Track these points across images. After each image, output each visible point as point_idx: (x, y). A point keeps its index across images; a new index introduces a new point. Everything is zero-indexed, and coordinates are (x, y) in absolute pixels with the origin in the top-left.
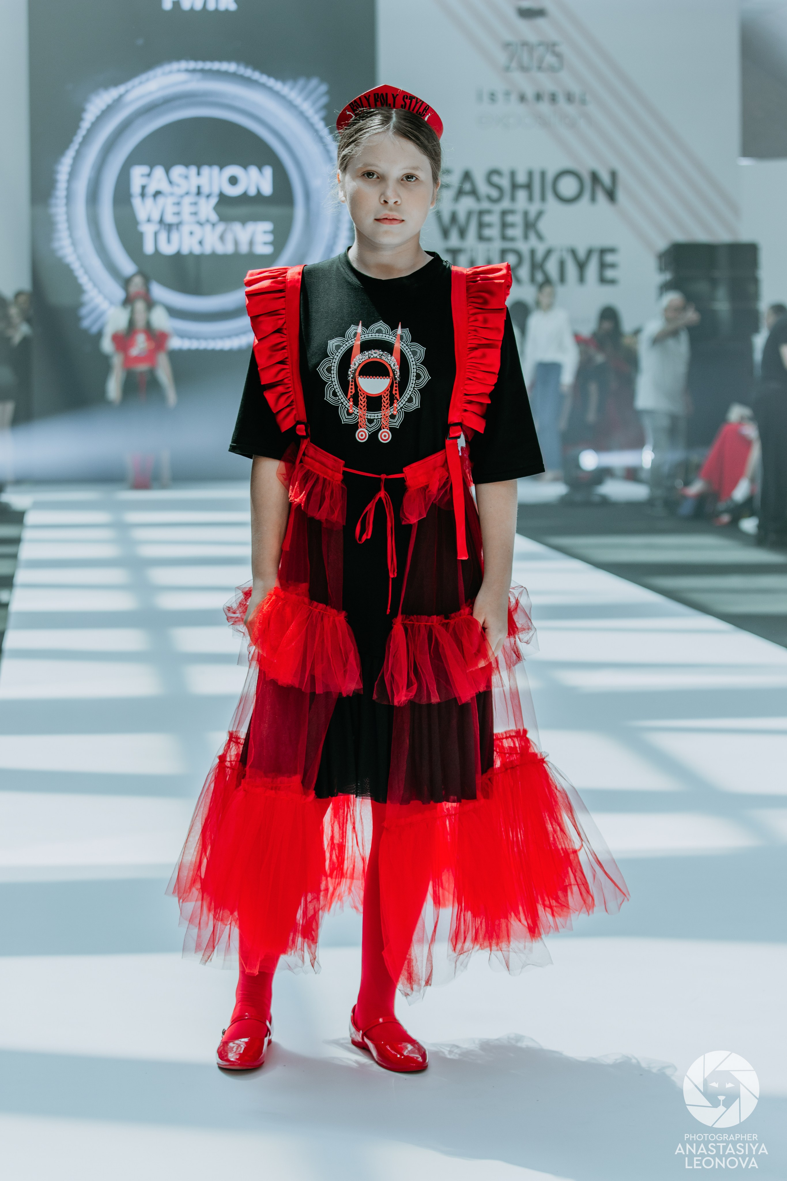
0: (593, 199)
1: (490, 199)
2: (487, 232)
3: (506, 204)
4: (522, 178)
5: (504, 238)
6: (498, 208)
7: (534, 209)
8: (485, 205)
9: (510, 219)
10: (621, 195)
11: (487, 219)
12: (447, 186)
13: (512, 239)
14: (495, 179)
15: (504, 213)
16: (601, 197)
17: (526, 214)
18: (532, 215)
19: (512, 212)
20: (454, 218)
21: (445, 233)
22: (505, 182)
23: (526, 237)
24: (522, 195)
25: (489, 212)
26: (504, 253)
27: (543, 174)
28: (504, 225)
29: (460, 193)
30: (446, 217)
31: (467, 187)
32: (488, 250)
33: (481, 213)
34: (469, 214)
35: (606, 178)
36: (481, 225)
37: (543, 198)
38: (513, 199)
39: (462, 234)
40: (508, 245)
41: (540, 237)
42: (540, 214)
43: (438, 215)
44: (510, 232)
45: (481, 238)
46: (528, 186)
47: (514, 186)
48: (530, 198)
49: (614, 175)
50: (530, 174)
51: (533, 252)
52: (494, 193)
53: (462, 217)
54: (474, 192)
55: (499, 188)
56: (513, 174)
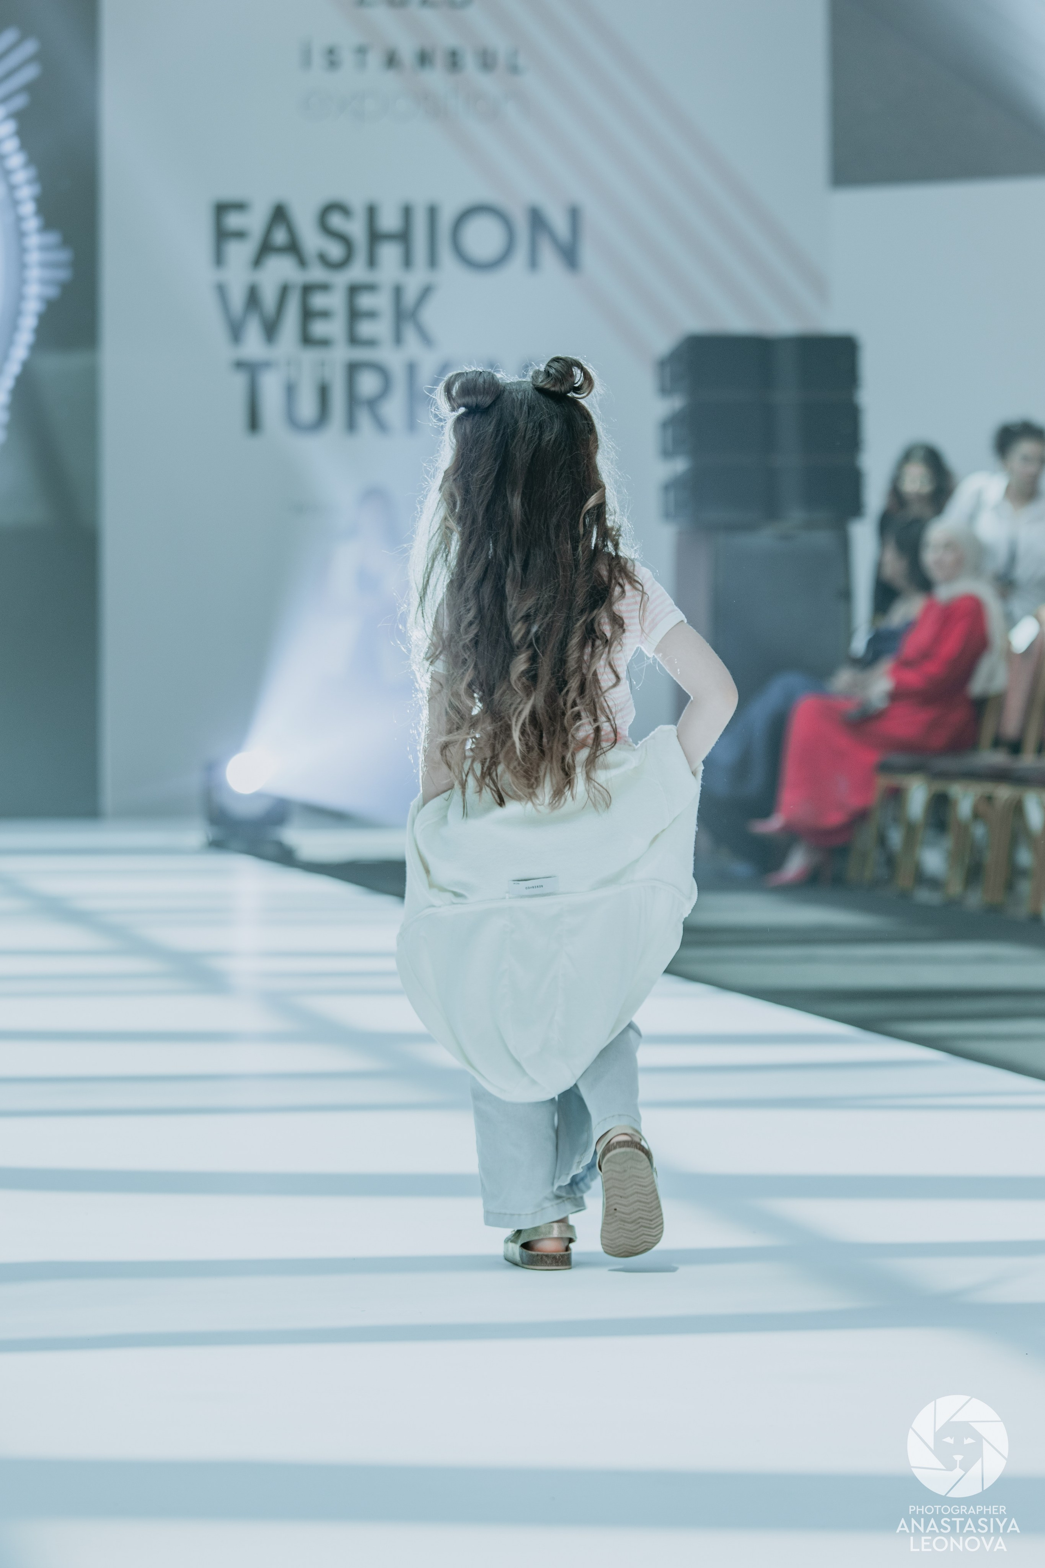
0: (533, 263)
1: (324, 260)
2: (319, 328)
3: (357, 272)
4: (389, 221)
5: (353, 340)
6: (341, 280)
7: (413, 283)
8: (317, 274)
9: (365, 301)
10: (588, 254)
11: (319, 301)
12: (240, 235)
13: (371, 343)
14: (336, 221)
15: (354, 290)
16: (549, 257)
17: (398, 292)
18: (410, 296)
19: (371, 288)
20: (253, 297)
21: (236, 332)
22: (356, 229)
23: (398, 339)
24: (389, 253)
25: (324, 287)
26: (353, 369)
27: (433, 212)
28: (354, 315)
29: (266, 249)
30: (237, 298)
31: (280, 237)
32: (323, 364)
33: (308, 290)
34: (284, 291)
35: (559, 222)
36: (308, 315)
37: (433, 261)
38: (372, 261)
39: (271, 330)
40: (361, 354)
41: (426, 339)
42: (426, 292)
43: (221, 291)
44: (366, 329)
45: (307, 340)
46: (404, 237)
47: (375, 237)
48: (407, 261)
49: (574, 215)
50: (407, 212)
51: (412, 369)
52: (335, 251)
53: (269, 297)
54: (293, 248)
55: (344, 240)
56: (372, 212)
